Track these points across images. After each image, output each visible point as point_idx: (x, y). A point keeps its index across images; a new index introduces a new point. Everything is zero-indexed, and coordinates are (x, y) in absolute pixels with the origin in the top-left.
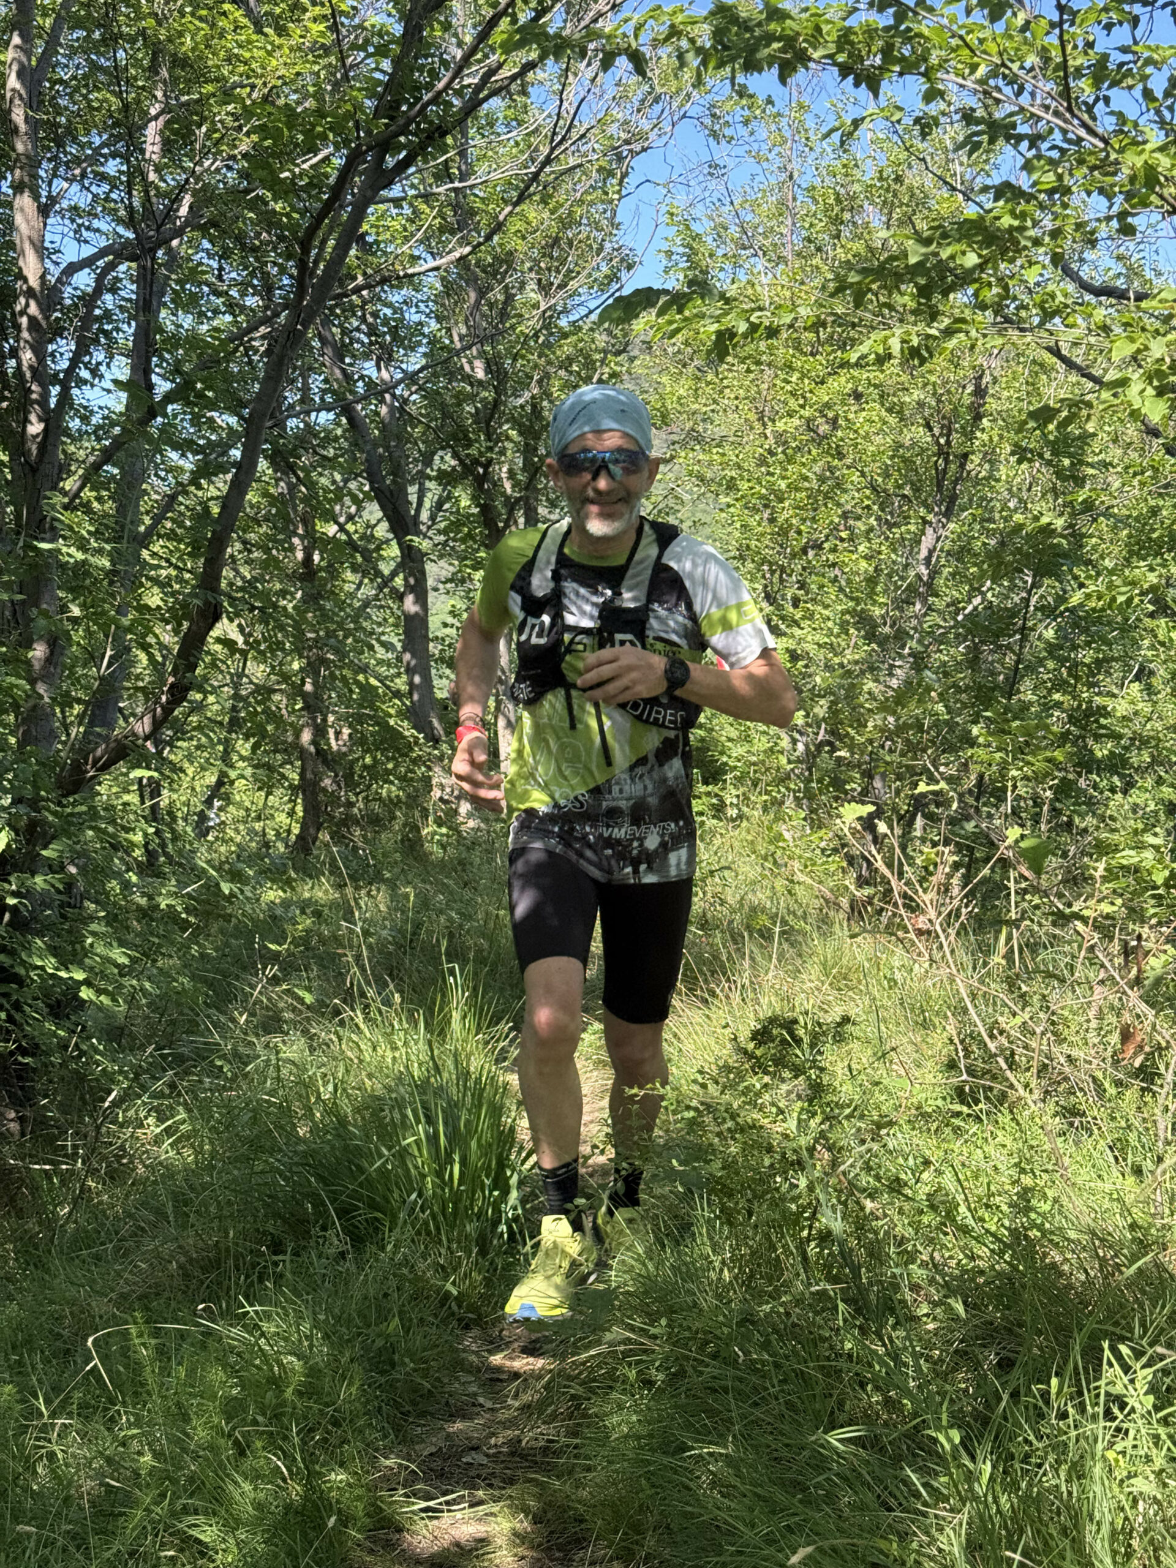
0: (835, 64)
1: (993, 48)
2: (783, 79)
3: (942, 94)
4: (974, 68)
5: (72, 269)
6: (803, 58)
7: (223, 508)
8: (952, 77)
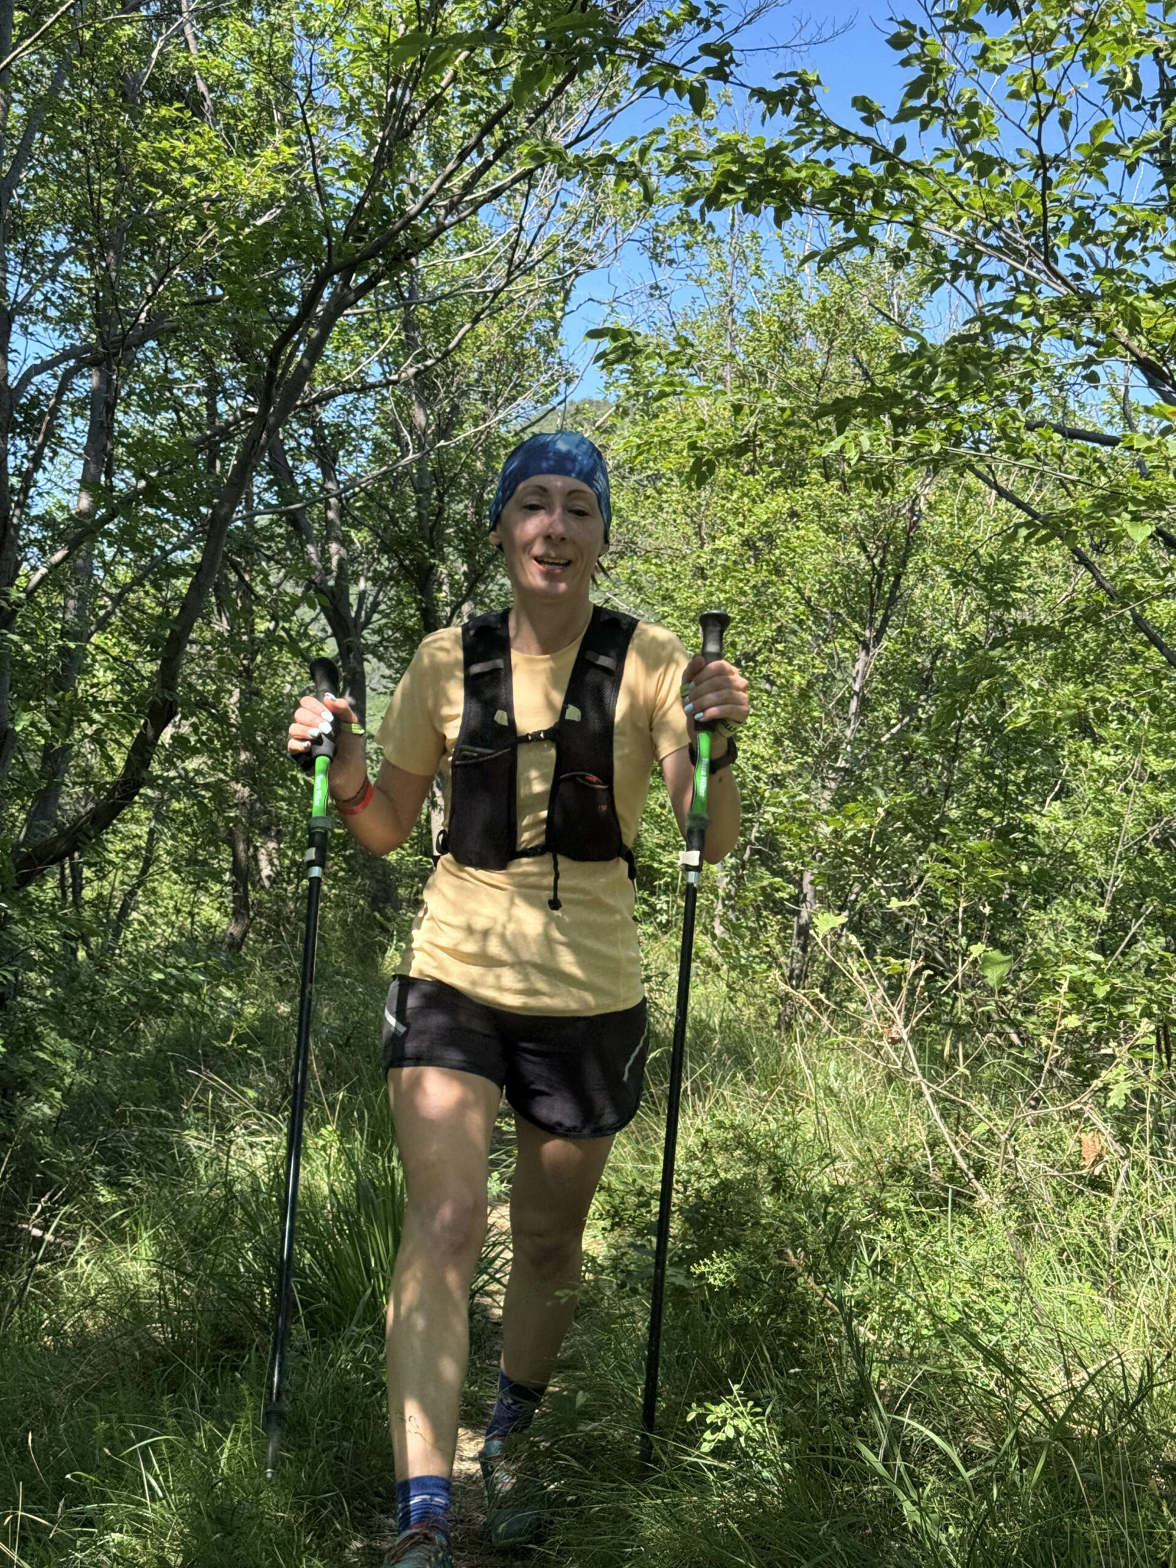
0: (828, 210)
1: (978, 202)
2: (778, 223)
3: (925, 242)
4: (957, 219)
5: (36, 370)
6: (798, 202)
7: (183, 609)
8: (935, 227)
